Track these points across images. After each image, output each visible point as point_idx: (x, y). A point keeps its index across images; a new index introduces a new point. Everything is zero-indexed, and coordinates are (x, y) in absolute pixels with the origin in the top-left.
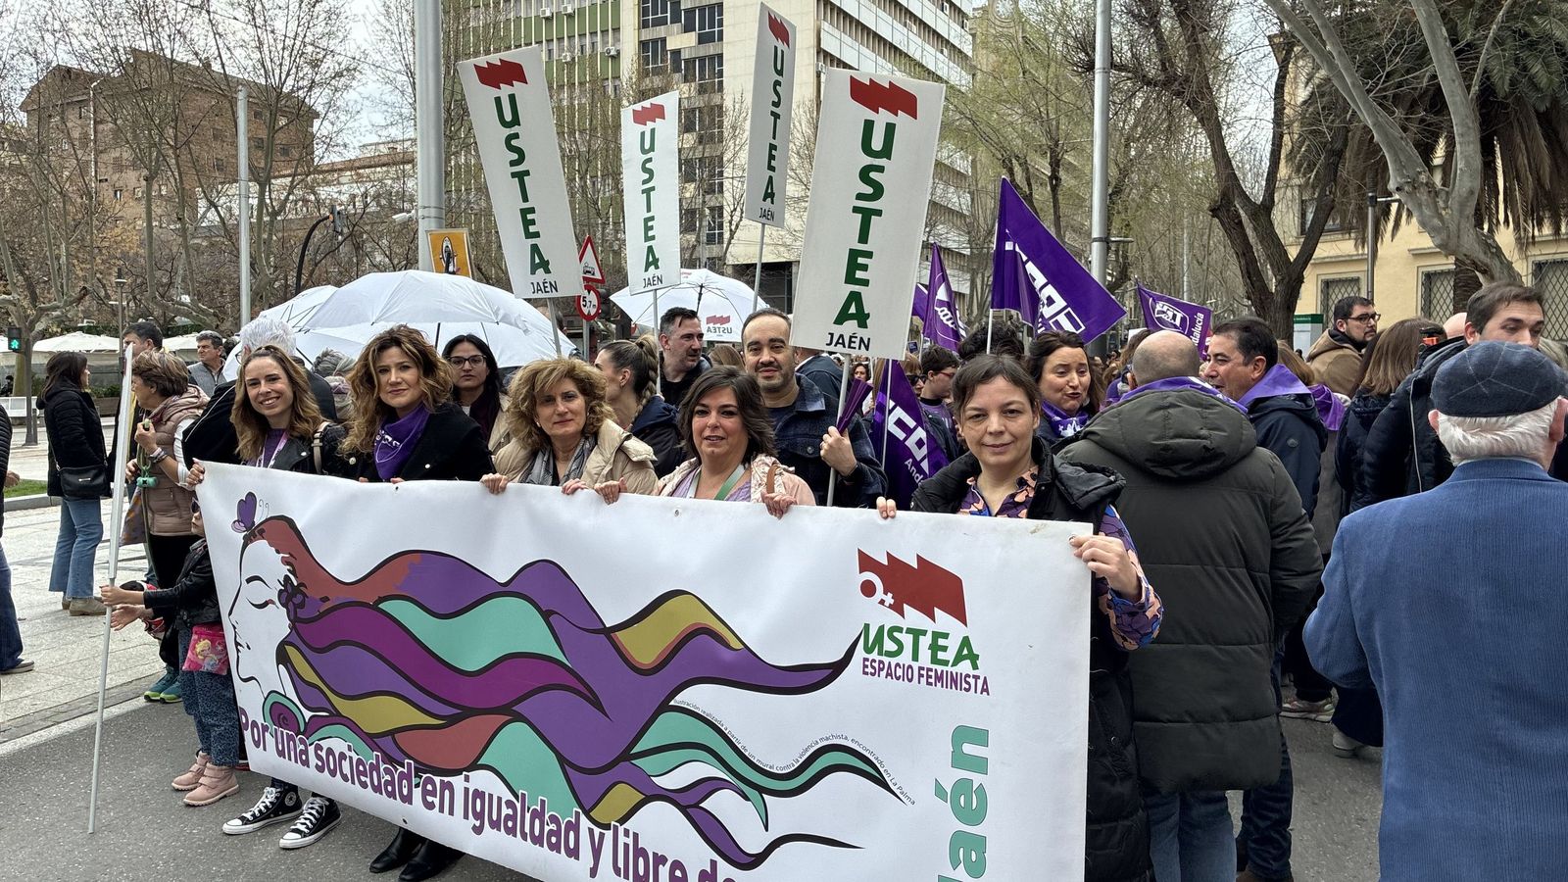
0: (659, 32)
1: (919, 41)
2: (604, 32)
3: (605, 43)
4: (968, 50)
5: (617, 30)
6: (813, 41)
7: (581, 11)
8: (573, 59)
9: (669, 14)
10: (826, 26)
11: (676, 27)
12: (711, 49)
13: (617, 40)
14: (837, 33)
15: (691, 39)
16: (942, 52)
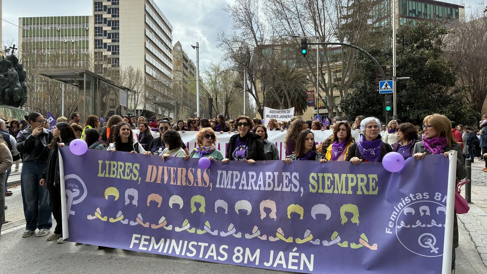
0: (101, 50)
1: (163, 57)
2: (84, 48)
3: (84, 51)
4: (172, 58)
5: (87, 48)
6: (144, 58)
7: (76, 42)
8: (74, 54)
9: (103, 46)
10: (147, 54)
11: (106, 50)
12: (116, 56)
13: (87, 51)
14: (148, 56)
15: (110, 53)
16: (167, 59)
